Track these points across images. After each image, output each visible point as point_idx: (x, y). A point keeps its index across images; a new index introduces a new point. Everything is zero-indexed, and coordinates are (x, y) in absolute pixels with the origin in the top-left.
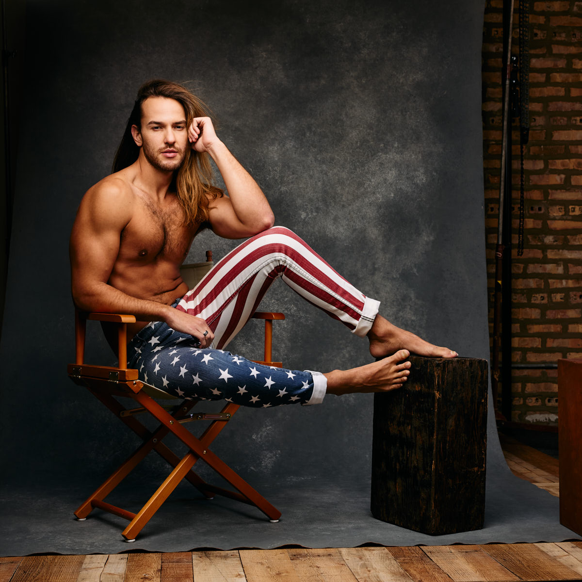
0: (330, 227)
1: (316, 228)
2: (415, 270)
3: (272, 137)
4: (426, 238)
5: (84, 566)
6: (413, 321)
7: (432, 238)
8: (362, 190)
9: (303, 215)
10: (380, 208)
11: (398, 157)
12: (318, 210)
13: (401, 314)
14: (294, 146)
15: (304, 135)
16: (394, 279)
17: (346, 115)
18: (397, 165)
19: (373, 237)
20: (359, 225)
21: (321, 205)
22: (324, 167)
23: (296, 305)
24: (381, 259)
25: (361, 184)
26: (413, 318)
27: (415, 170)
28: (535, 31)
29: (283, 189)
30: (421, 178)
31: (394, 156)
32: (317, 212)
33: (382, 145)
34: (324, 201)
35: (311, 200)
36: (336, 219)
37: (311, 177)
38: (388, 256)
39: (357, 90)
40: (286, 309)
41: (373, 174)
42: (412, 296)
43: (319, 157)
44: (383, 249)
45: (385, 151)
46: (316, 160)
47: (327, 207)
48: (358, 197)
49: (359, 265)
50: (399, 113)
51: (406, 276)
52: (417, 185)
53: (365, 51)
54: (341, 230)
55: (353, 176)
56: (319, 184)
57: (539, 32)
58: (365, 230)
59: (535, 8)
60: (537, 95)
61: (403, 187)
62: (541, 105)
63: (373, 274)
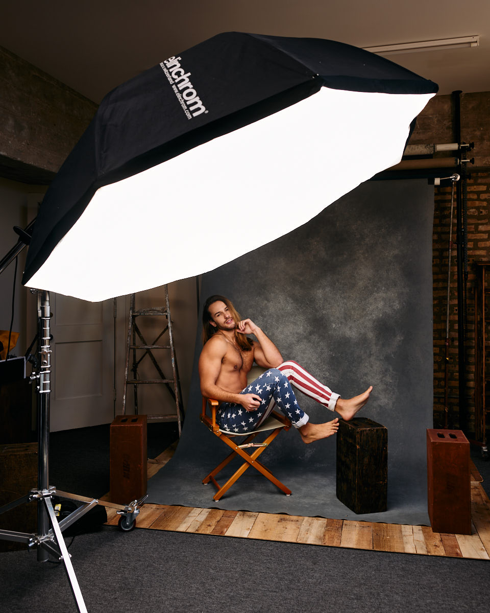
0: (348, 332)
1: (341, 333)
2: (393, 355)
3: (319, 285)
4: (399, 338)
5: (189, 515)
6: (391, 383)
7: (402, 338)
8: (365, 312)
9: (334, 326)
10: (374, 322)
11: (384, 295)
12: (341, 323)
13: (384, 378)
14: (330, 290)
15: (335, 284)
16: (381, 360)
17: (357, 274)
18: (384, 299)
19: (371, 337)
20: (363, 331)
21: (343, 320)
22: (345, 300)
23: (329, 372)
24: (374, 349)
25: (364, 310)
26: (391, 381)
27: (394, 302)
28: (481, 210)
29: (324, 312)
30: (397, 306)
31: (382, 294)
32: (341, 324)
33: (376, 289)
34: (345, 318)
35: (338, 318)
36: (350, 328)
37: (338, 306)
38: (378, 347)
39: (363, 260)
40: (324, 374)
41: (371, 304)
42: (391, 369)
43: (343, 296)
44: (376, 344)
45: (377, 292)
46: (341, 297)
47: (346, 321)
48: (363, 316)
49: (362, 352)
50: (385, 272)
51: (387, 359)
52: (394, 310)
53: (367, 240)
54: (354, 334)
55: (360, 305)
56: (343, 309)
57: (483, 211)
58: (366, 334)
59: (481, 197)
60: (483, 246)
61: (387, 311)
62: (485, 251)
63: (370, 357)
